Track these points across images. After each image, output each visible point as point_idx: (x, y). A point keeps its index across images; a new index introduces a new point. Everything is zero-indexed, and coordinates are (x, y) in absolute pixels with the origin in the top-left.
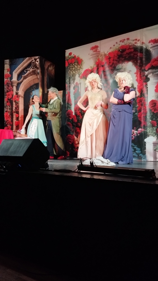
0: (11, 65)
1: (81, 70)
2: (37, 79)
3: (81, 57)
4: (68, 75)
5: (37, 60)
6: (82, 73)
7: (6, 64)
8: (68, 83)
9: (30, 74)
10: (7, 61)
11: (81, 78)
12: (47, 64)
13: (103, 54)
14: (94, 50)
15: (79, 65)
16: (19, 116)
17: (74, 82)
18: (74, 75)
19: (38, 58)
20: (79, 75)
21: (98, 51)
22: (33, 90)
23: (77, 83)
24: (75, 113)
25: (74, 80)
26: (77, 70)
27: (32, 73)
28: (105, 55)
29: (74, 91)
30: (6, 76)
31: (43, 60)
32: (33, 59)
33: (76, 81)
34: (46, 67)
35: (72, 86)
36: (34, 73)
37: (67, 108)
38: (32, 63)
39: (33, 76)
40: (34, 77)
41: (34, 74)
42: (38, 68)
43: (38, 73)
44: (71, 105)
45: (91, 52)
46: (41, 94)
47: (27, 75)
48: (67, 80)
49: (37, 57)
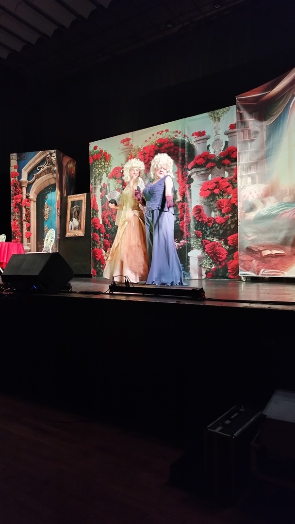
0: (18, 161)
1: (109, 168)
2: (53, 179)
3: (109, 152)
4: (93, 174)
5: (53, 155)
6: (111, 172)
7: (12, 159)
8: (93, 184)
9: (44, 173)
10: (14, 156)
11: (110, 178)
12: (66, 160)
13: (136, 148)
14: (125, 143)
15: (107, 162)
16: (30, 226)
17: (100, 183)
18: (100, 174)
19: (55, 152)
20: (107, 174)
21: (130, 144)
22: (48, 193)
23: (104, 184)
24: (103, 222)
25: (101, 180)
26: (105, 168)
27: (46, 172)
28: (139, 149)
29: (101, 193)
30: (12, 174)
31: (61, 155)
32: (48, 153)
33: (103, 182)
34: (65, 164)
35: (99, 187)
36: (49, 171)
37: (93, 215)
38: (47, 159)
39: (48, 174)
40: (49, 176)
41: (49, 173)
42: (54, 165)
43: (55, 171)
44: (97, 211)
45: (122, 146)
46: (58, 198)
47: (41, 174)
48: (92, 181)
49: (53, 151)
